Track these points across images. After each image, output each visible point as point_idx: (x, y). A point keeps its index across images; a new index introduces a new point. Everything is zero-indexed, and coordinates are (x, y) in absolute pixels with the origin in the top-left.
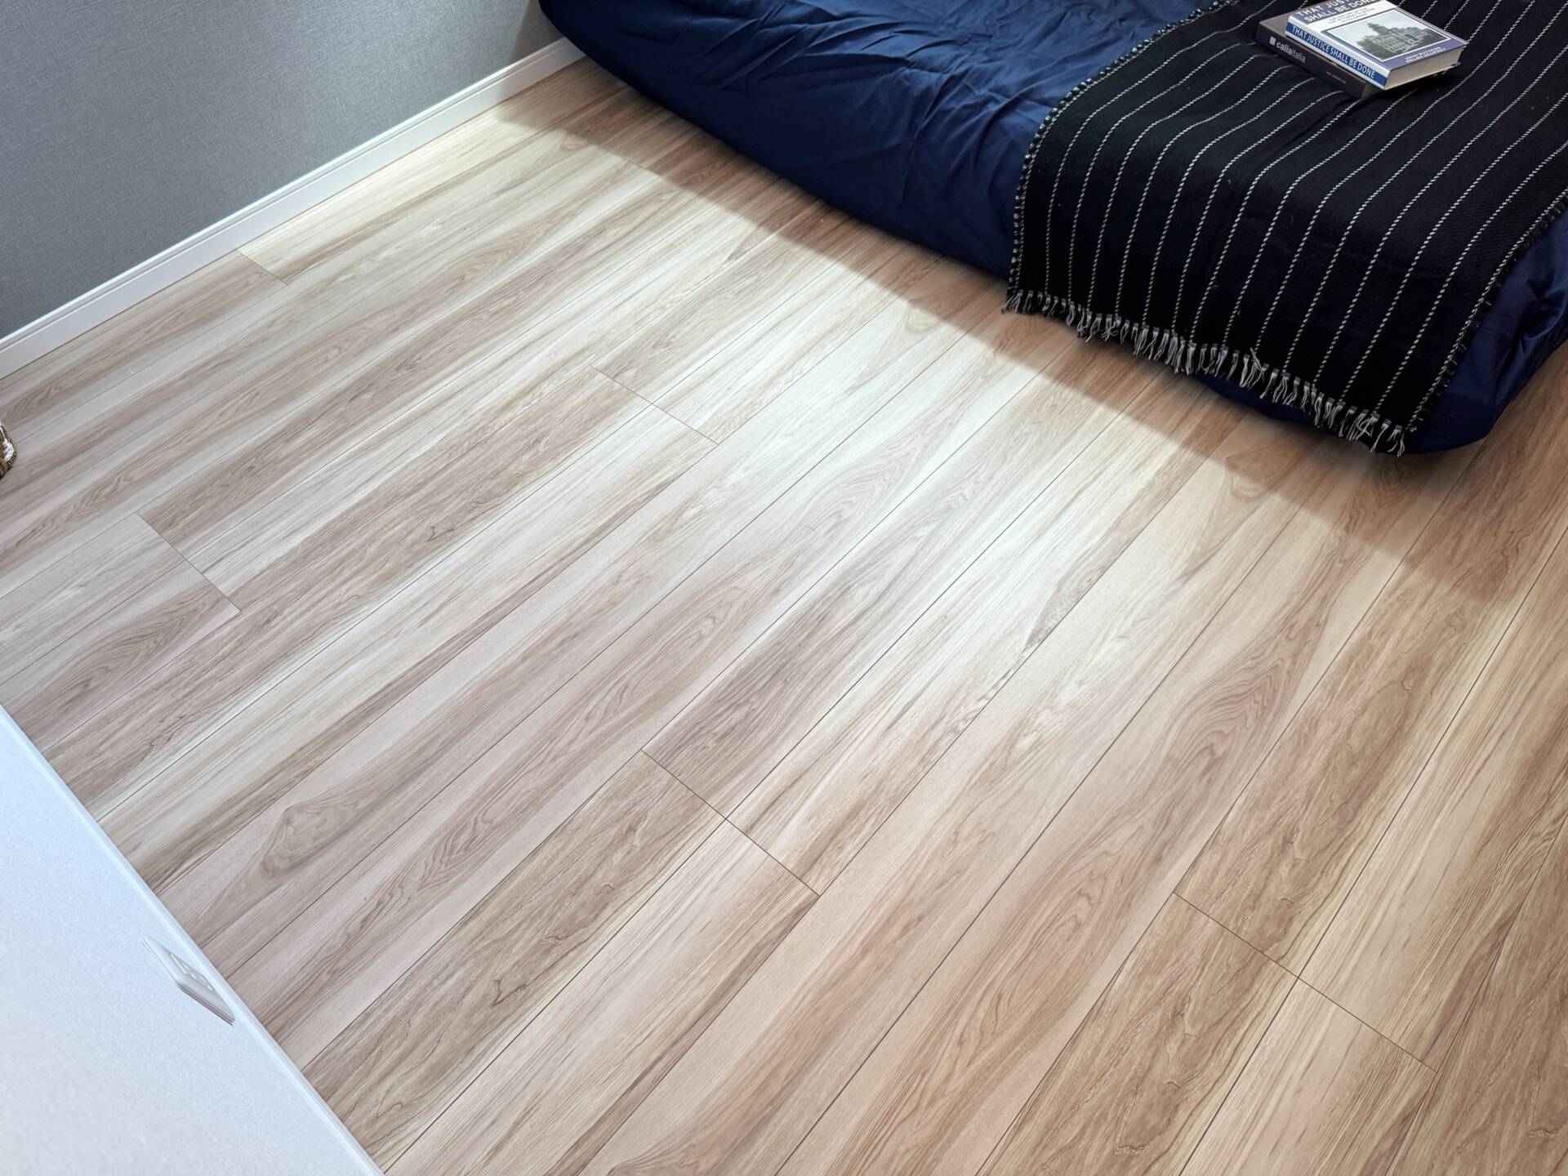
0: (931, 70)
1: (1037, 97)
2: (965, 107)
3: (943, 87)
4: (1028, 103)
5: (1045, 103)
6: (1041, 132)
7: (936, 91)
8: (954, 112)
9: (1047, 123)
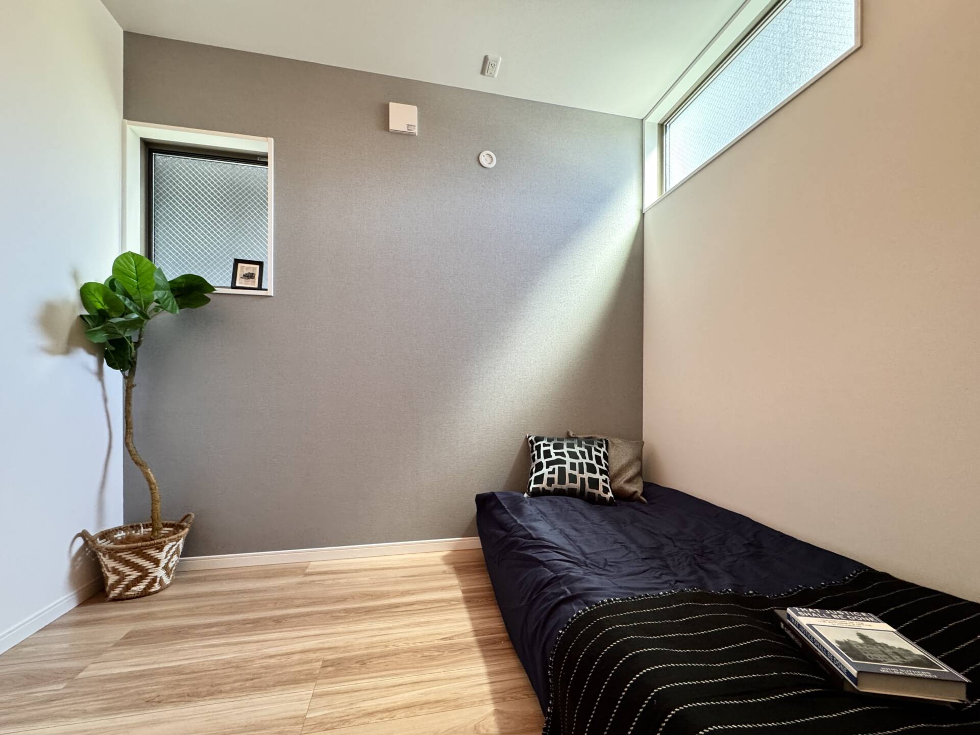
0: (552, 571)
1: (584, 598)
2: (553, 593)
3: (549, 581)
4: (580, 601)
5: (587, 603)
6: (573, 619)
7: (546, 581)
8: (547, 595)
9: (578, 614)
